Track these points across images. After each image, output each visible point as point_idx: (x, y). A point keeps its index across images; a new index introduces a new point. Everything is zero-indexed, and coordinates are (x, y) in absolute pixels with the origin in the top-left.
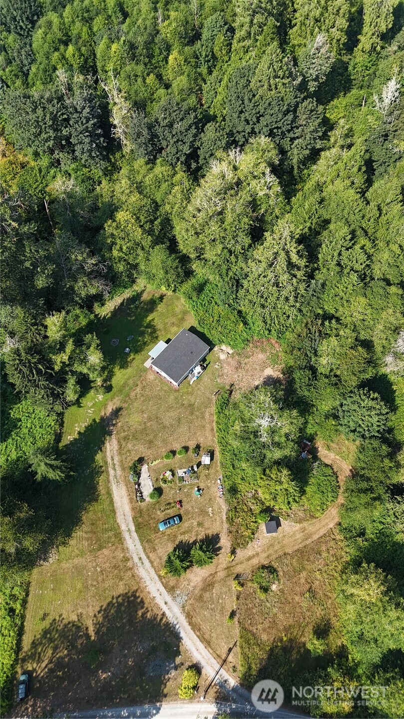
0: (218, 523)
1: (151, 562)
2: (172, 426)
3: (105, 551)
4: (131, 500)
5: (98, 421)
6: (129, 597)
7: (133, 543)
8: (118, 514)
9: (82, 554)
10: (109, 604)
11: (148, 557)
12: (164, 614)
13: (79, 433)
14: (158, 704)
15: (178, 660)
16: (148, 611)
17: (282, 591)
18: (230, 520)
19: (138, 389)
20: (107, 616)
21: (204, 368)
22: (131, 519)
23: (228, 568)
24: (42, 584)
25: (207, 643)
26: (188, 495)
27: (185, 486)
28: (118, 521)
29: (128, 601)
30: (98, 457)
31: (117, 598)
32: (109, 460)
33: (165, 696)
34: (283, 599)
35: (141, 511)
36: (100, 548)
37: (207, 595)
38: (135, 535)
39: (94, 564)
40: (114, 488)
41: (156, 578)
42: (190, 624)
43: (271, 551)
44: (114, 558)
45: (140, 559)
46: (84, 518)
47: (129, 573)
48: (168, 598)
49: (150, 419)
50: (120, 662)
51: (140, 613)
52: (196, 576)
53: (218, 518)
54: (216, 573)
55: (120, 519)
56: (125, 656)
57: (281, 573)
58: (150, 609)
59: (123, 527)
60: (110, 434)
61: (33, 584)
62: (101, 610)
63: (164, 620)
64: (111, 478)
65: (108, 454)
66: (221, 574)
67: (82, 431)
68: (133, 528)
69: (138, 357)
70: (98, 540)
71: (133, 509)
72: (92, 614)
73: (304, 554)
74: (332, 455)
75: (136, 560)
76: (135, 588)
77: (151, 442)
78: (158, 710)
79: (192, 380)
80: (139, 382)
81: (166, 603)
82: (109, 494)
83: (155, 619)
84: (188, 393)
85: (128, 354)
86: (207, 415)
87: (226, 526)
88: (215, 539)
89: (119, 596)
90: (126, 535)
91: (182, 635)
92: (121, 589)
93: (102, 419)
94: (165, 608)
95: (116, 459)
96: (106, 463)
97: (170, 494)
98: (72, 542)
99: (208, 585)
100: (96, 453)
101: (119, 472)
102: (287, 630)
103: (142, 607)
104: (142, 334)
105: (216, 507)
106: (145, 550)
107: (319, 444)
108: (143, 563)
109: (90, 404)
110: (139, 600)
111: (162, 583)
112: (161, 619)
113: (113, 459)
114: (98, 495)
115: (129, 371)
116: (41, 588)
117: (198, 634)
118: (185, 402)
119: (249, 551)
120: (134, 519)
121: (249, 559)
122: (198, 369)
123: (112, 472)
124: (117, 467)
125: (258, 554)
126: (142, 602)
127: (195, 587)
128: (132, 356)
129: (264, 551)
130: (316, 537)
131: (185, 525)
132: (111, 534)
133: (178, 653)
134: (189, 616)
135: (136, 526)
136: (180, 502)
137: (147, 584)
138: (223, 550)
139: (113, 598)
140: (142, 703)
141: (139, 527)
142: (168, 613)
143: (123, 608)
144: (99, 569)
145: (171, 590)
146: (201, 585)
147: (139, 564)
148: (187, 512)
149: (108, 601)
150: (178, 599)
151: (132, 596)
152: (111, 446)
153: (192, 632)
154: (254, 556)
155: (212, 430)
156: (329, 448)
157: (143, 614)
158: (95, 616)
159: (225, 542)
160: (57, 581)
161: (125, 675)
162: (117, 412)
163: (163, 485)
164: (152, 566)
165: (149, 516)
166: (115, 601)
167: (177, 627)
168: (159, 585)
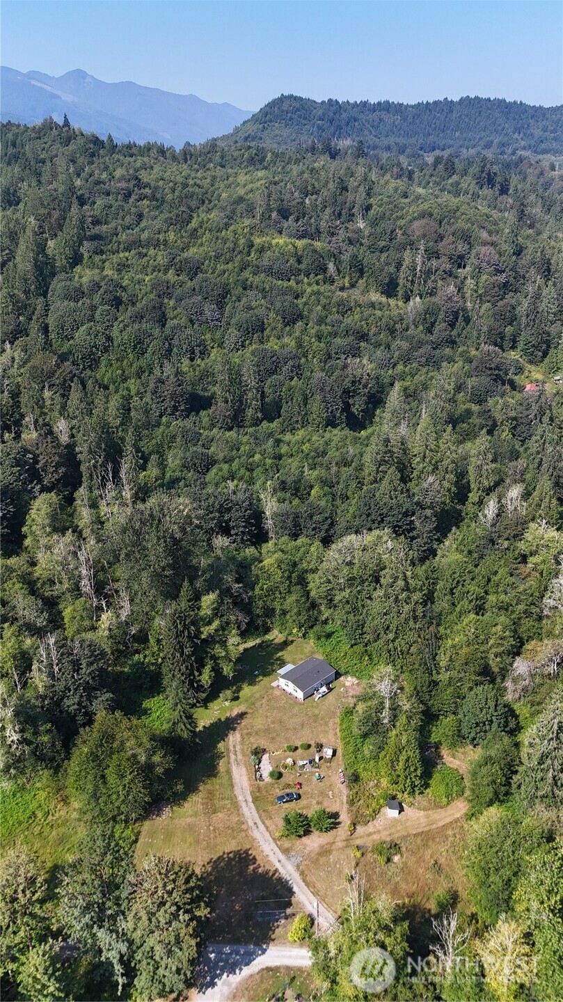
0: (338, 804)
1: (267, 828)
2: (295, 729)
3: (220, 815)
4: (250, 779)
5: (223, 720)
6: (240, 854)
7: (249, 811)
8: (236, 788)
9: (196, 814)
10: (219, 858)
11: (264, 823)
12: (276, 870)
13: (204, 727)
14: (264, 946)
15: (289, 911)
16: (260, 867)
17: (405, 864)
18: (351, 802)
19: (264, 701)
20: (216, 867)
21: (330, 690)
22: (249, 792)
23: (347, 840)
24: (152, 834)
25: (322, 899)
26: (309, 780)
27: (305, 773)
28: (235, 793)
29: (239, 857)
30: (221, 746)
31: (228, 854)
32: (231, 748)
33: (273, 940)
34: (405, 870)
35: (259, 789)
36: (215, 812)
37: (322, 860)
38: (252, 805)
39: (208, 824)
40: (234, 768)
41: (271, 840)
42: (304, 881)
43: (393, 830)
44: (229, 820)
45: (255, 823)
46: (201, 788)
47: (243, 834)
48: (282, 857)
49: (273, 722)
50: (226, 905)
51: (251, 868)
52: (315, 841)
53: (338, 800)
54: (334, 843)
55: (237, 791)
56: (233, 901)
57: (404, 849)
58: (262, 865)
59: (240, 798)
60: (234, 729)
61: (143, 834)
62: (211, 861)
63: (277, 874)
64: (232, 761)
65: (231, 743)
66: (340, 844)
67: (207, 726)
68: (250, 799)
69: (266, 679)
70: (213, 805)
71: (251, 785)
72: (201, 863)
73: (427, 837)
74: (458, 762)
75: (251, 824)
76: (248, 847)
77: (273, 738)
78: (264, 951)
79: (317, 696)
80: (265, 696)
81: (279, 861)
82: (229, 772)
83: (267, 873)
84: (312, 706)
85: (257, 676)
86: (331, 724)
87: (346, 806)
88: (335, 815)
89: (231, 852)
90: (244, 805)
91: (295, 889)
92: (231, 846)
93: (227, 719)
94: (278, 866)
95: (238, 748)
96: (228, 750)
97: (288, 778)
98: (186, 805)
99: (325, 852)
100: (219, 742)
101: (240, 757)
102: (410, 896)
103: (255, 863)
104: (272, 664)
105: (336, 791)
106: (260, 817)
107: (443, 751)
108: (257, 827)
109: (216, 708)
110: (251, 857)
111: (277, 845)
112: (274, 875)
113: (234, 747)
114: (218, 773)
115: (256, 688)
116: (149, 838)
117: (312, 890)
118: (310, 713)
119: (370, 828)
120: (252, 792)
121: (369, 835)
122: (324, 690)
123: (233, 757)
124: (238, 753)
125: (379, 832)
126: (254, 858)
127: (311, 852)
128: (261, 678)
129: (385, 829)
130: (441, 824)
131: (303, 802)
132: (227, 802)
133: (289, 904)
134: (302, 873)
135: (253, 798)
136: (300, 784)
137: (261, 843)
138: (342, 825)
139: (224, 853)
140: (247, 943)
141: (255, 800)
142: (282, 870)
143: (233, 863)
144: (212, 828)
145: (286, 851)
146: (317, 850)
147: (254, 827)
148: (306, 793)
149: (218, 855)
150: (293, 859)
151: (244, 852)
152: (234, 739)
153: (306, 887)
154: (375, 832)
155: (336, 734)
156: (454, 756)
157: (254, 870)
158: (204, 866)
159: (345, 818)
160: (169, 836)
161: (231, 917)
162: (242, 715)
163: (282, 770)
164: (267, 830)
165: (267, 791)
166: (225, 856)
167: (290, 882)
168: (273, 845)
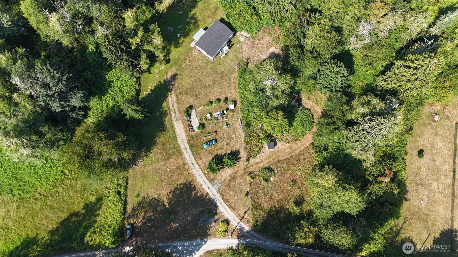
0: (239, 144)
1: (199, 166)
2: (209, 85)
3: (172, 160)
4: (186, 131)
5: (162, 82)
6: (187, 185)
7: (188, 155)
8: (178, 139)
9: (158, 161)
10: (175, 189)
11: (197, 163)
12: (207, 194)
13: (151, 90)
14: (205, 239)
15: (216, 217)
16: (198, 192)
17: (276, 181)
18: (246, 142)
19: (187, 62)
20: (175, 195)
21: (230, 47)
22: (186, 141)
23: (244, 169)
24: (135, 178)
25: (233, 208)
26: (221, 128)
27: (218, 123)
28: (179, 143)
29: (186, 187)
30: (164, 105)
31: (180, 185)
32: (171, 107)
33: (210, 235)
34: (277, 185)
35: (192, 137)
36: (169, 158)
37: (232, 184)
38: (189, 150)
39: (166, 167)
40: (175, 123)
41: (203, 174)
42: (223, 199)
43: (270, 159)
44: (177, 163)
45: (193, 164)
46: (158, 141)
47: (187, 172)
48: (210, 185)
49: (195, 82)
50: (183, 218)
51: (194, 193)
52: (226, 173)
53: (239, 141)
54: (238, 171)
55: (180, 142)
56: (186, 215)
57: (276, 172)
58: (199, 191)
59: (182, 146)
60: (171, 90)
61: (130, 178)
62: (171, 192)
63: (208, 196)
64: (173, 118)
65: (170, 103)
66: (241, 172)
67: (153, 89)
68: (188, 147)
69: (186, 40)
70: (167, 153)
71: (187, 136)
72: (166, 194)
73: (290, 161)
74: (311, 103)
75: (190, 164)
76: (190, 180)
77: (197, 96)
78: (205, 242)
79: (222, 55)
80: (187, 57)
81: (208, 188)
82: (172, 127)
83: (202, 196)
84: (219, 64)
85: (179, 38)
86: (232, 79)
87: (244, 145)
88: (238, 152)
89: (181, 184)
90: (184, 151)
91: (218, 204)
92: (182, 180)
93: (165, 81)
94: (208, 191)
95: (176, 106)
96: (169, 109)
97: (209, 127)
98: (151, 155)
99: (233, 178)
100: (162, 102)
101: (178, 114)
102: (278, 201)
103: (195, 190)
104: (188, 23)
105: (237, 134)
106: (195, 159)
107: (303, 96)
108: (194, 166)
109: (157, 72)
110: (193, 186)
111: (206, 177)
112: (206, 196)
113: (173, 107)
114: (166, 128)
115: (180, 50)
116: (135, 180)
117: (227, 204)
118: (218, 70)
119: (257, 159)
120: (188, 141)
121: (257, 163)
122: (226, 48)
123: (173, 114)
124: (176, 111)
125: (262, 161)
126: (195, 187)
127: (225, 179)
128: (182, 39)
129: (266, 159)
130: (298, 151)
131: (219, 145)
132: (174, 150)
133: (216, 214)
134: (222, 195)
135: (189, 146)
136: (216, 132)
137: (197, 178)
138: (242, 159)
139: (178, 185)
140: (196, 239)
141: (191, 146)
142: (210, 193)
143: (184, 191)
144: (168, 170)
145: (211, 181)
146: (229, 178)
147: (192, 167)
148: (220, 138)
149: (174, 187)
150: (216, 186)
151: (189, 184)
152: (172, 98)
153: (224, 203)
154: (260, 162)
155: (235, 88)
156: (309, 98)
157: (195, 194)
158: (168, 195)
159: (243, 154)
160: (144, 176)
161: (187, 225)
162: (174, 77)
163: (205, 122)
164: (200, 168)
165: (197, 140)
166: (179, 187)
167: (215, 200)
168: (204, 178)
